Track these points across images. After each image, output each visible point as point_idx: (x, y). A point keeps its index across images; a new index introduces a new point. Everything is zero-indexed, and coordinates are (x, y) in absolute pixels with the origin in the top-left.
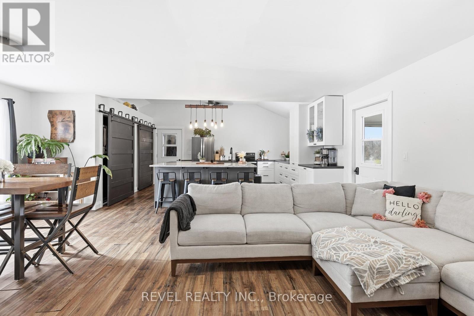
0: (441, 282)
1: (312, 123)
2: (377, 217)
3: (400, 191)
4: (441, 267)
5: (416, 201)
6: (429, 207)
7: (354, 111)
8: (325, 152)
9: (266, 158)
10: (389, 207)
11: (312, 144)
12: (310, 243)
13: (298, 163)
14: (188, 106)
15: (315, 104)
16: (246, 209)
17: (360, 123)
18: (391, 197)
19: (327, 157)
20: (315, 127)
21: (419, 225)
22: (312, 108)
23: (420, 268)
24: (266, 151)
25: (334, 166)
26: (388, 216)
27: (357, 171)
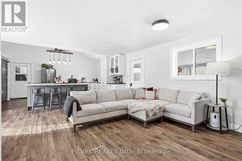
0: (164, 111)
1: (112, 65)
2: (144, 98)
3: (149, 90)
4: (164, 107)
5: (153, 92)
6: (157, 93)
7: (130, 61)
8: (118, 77)
9: (85, 81)
10: (147, 95)
11: (113, 74)
12: (127, 109)
13: (106, 82)
14: (48, 51)
15: (114, 57)
16: (98, 101)
17: (132, 66)
18: (147, 92)
19: (119, 79)
20: (114, 67)
21: (155, 99)
22: (112, 59)
23: (160, 108)
24: (85, 78)
25: (122, 83)
26: (147, 97)
27: (131, 85)
